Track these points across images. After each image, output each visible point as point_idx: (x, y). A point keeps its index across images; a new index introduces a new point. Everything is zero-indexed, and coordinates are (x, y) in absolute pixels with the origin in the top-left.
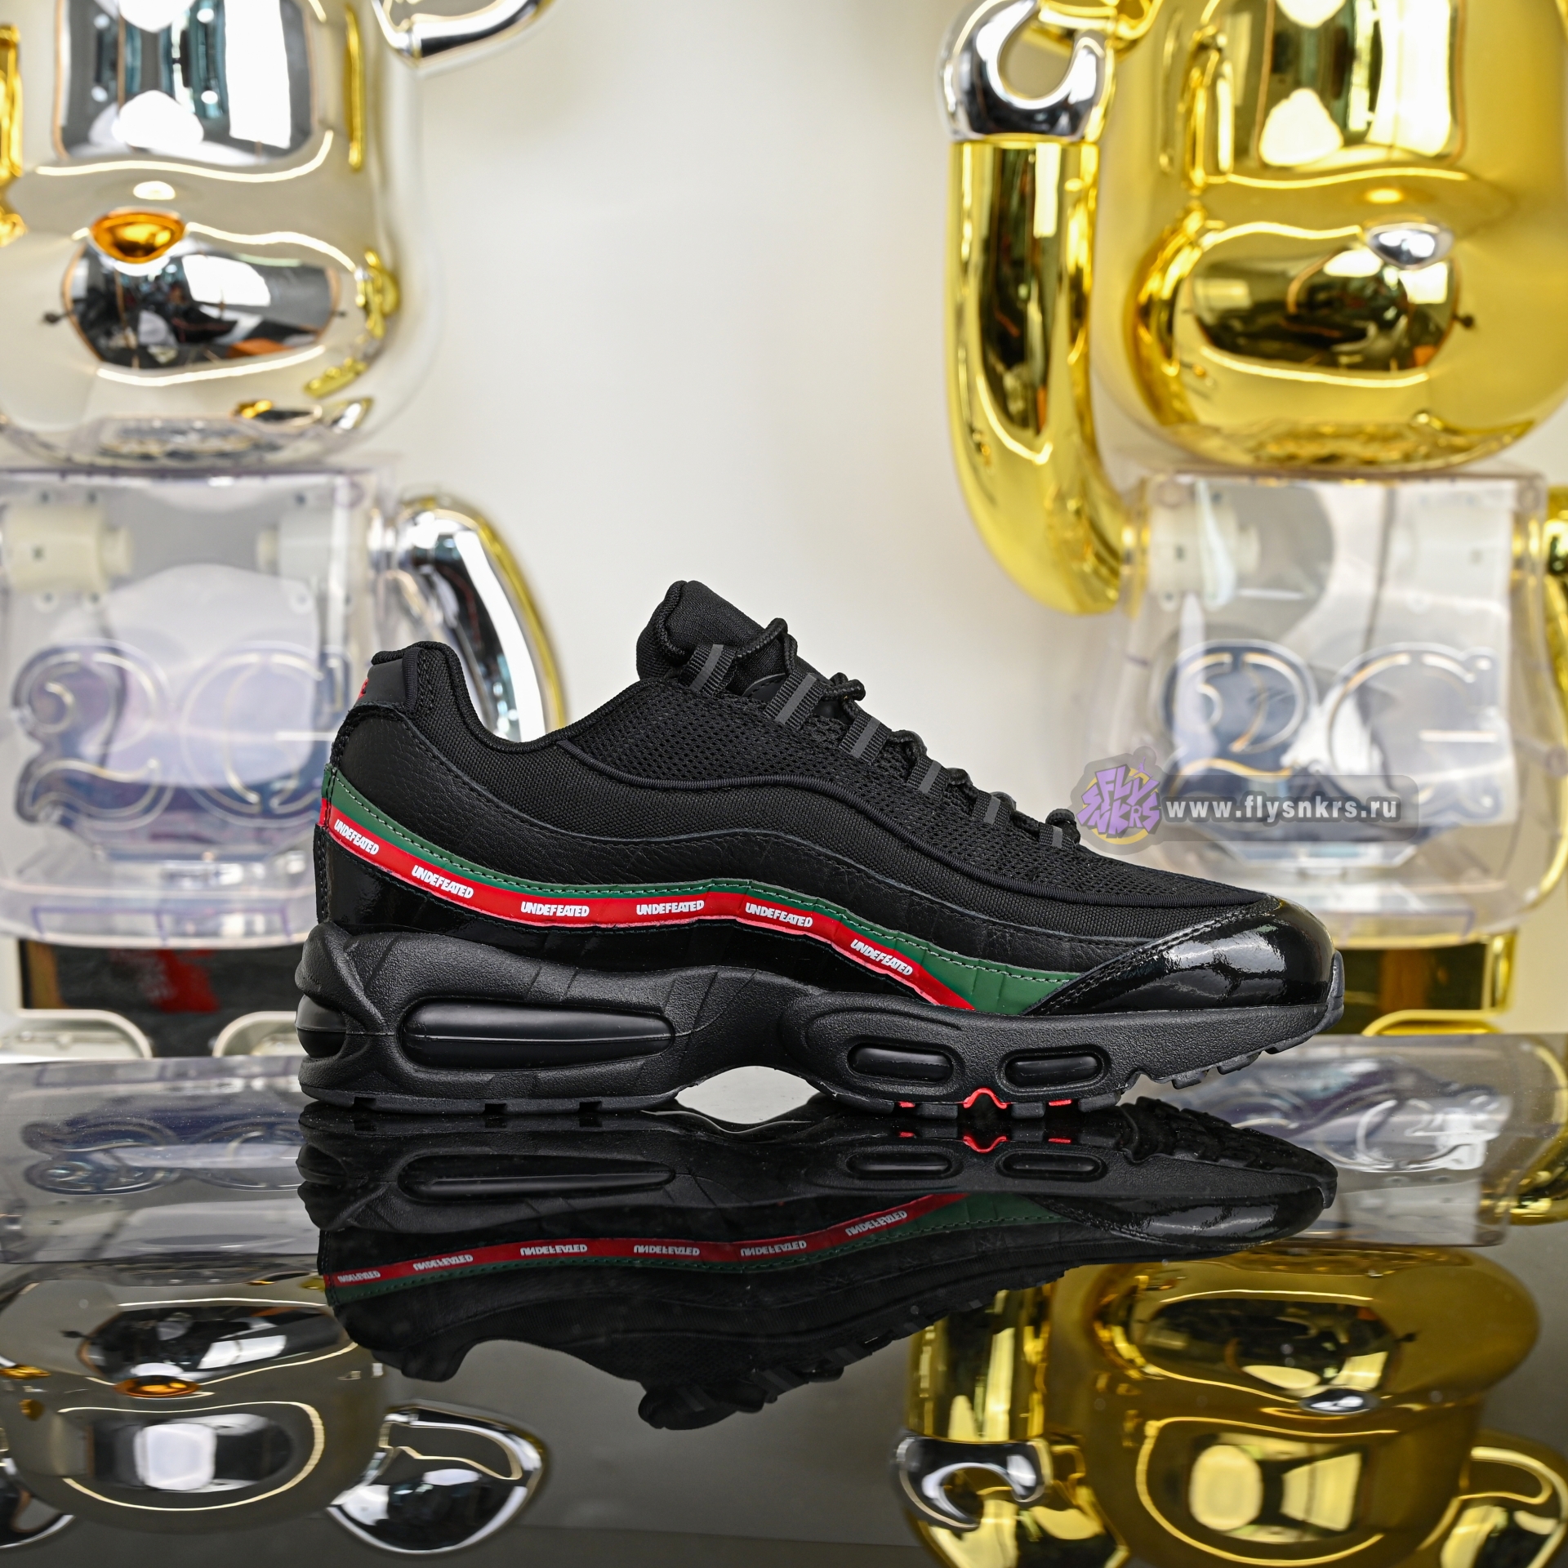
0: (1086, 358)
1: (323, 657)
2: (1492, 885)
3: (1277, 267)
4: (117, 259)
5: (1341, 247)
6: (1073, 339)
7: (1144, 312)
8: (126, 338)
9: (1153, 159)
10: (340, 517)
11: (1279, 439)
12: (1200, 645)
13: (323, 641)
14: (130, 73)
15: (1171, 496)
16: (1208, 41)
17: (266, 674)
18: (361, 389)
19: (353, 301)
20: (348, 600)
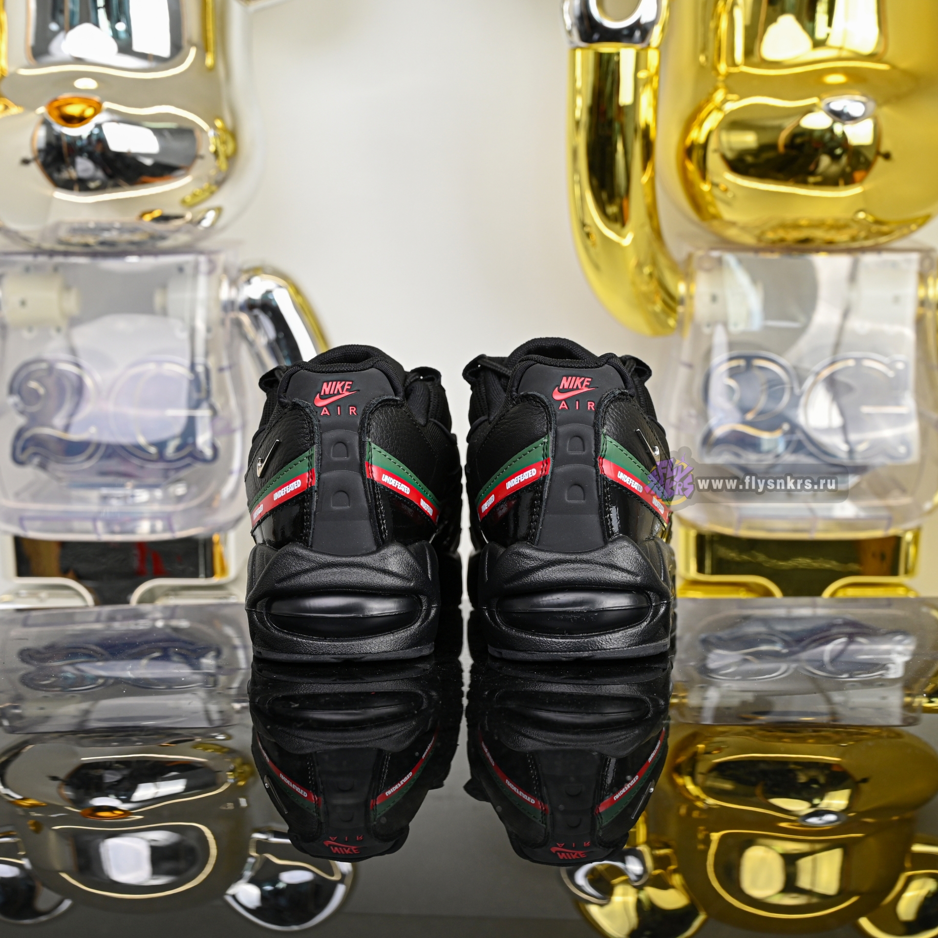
0: (652, 180)
1: (193, 365)
2: (905, 500)
3: (776, 123)
4: (63, 126)
5: (809, 110)
6: (644, 168)
7: (689, 152)
8: (70, 173)
9: (696, 58)
10: (202, 280)
11: (774, 229)
12: (725, 355)
13: (193, 355)
14: (72, 14)
15: (707, 265)
17: (159, 376)
18: (216, 201)
19: (208, 149)
20: (209, 330)
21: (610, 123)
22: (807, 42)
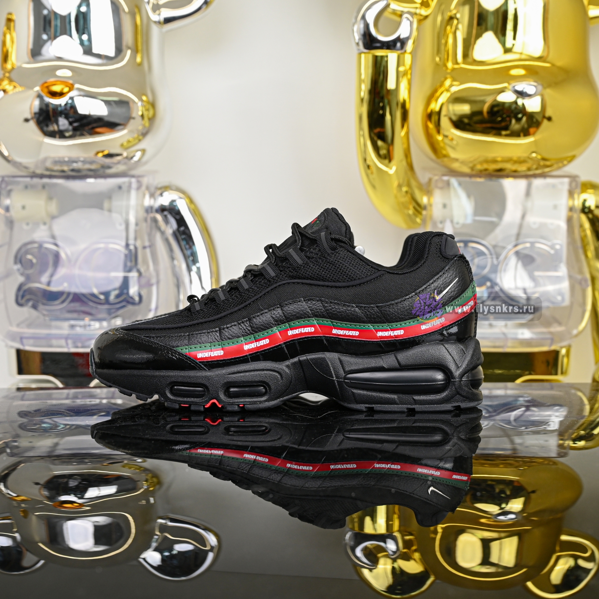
0: (407, 134)
1: (127, 245)
2: (560, 329)
3: (482, 98)
4: (50, 98)
5: (502, 91)
6: (403, 126)
7: (429, 116)
8: (53, 127)
9: (434, 59)
10: (133, 193)
11: (481, 163)
13: (127, 239)
14: (56, 28)
15: (440, 185)
16: (453, 16)
17: (107, 251)
18: (142, 145)
19: (138, 114)
20: (137, 224)
21: (382, 99)
22: (501, 50)
